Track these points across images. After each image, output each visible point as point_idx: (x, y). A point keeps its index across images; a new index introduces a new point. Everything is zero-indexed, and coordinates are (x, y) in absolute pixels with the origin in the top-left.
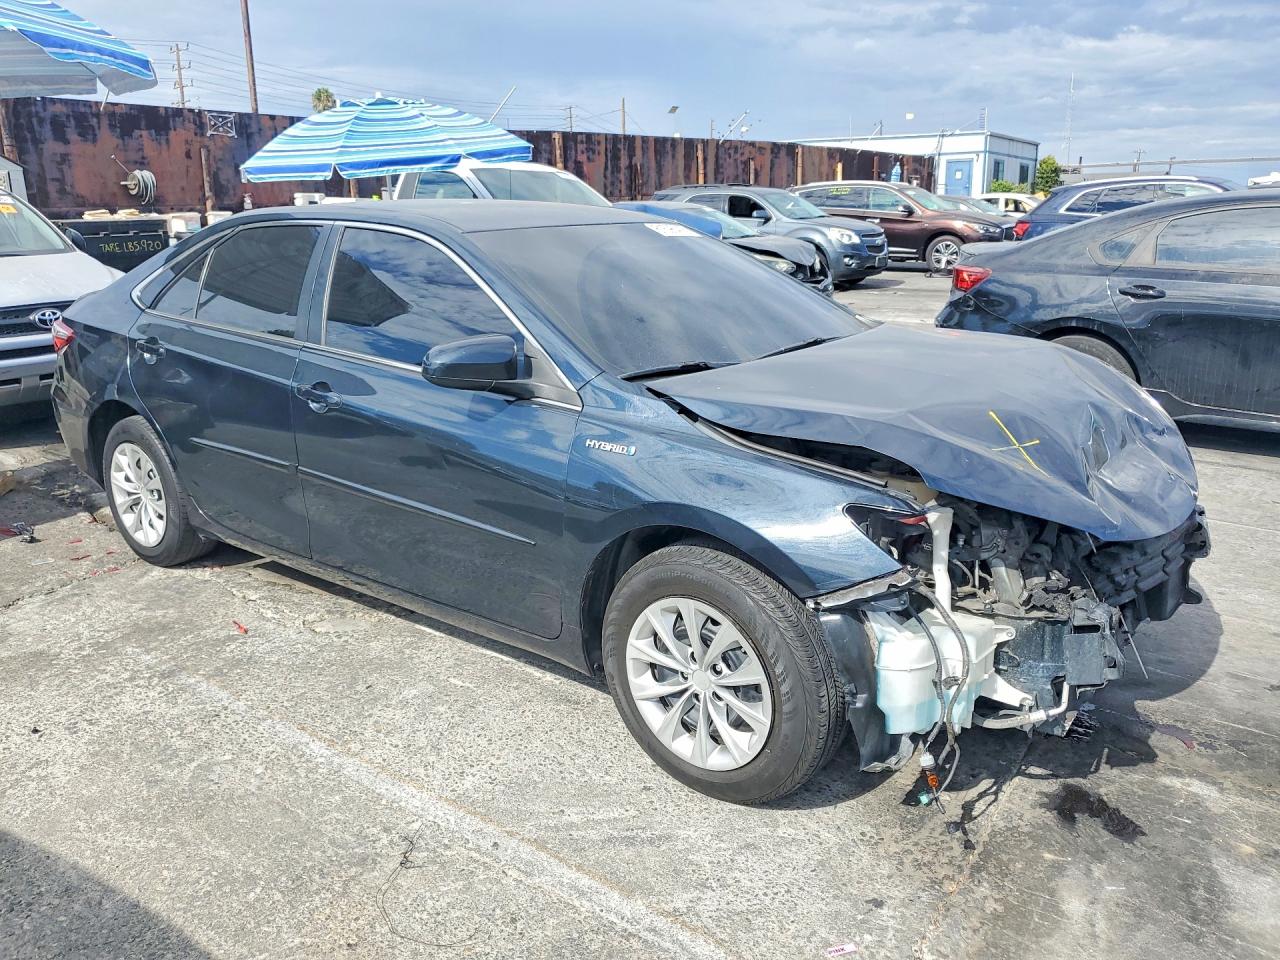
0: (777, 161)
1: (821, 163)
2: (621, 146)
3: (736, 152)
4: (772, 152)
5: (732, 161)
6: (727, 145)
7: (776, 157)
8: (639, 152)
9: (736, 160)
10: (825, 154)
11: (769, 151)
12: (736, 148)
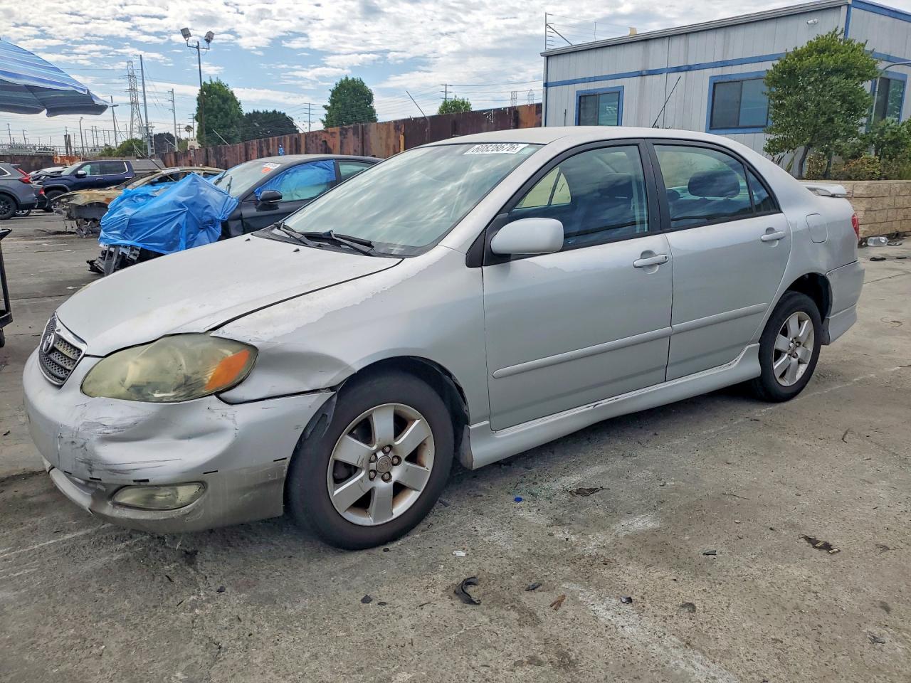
0: (345, 141)
1: (388, 137)
2: (263, 145)
3: (316, 139)
4: (341, 135)
5: (314, 145)
6: (311, 135)
7: (345, 138)
8: (271, 147)
9: (316, 144)
10: (392, 128)
11: (338, 134)
12: (316, 136)
